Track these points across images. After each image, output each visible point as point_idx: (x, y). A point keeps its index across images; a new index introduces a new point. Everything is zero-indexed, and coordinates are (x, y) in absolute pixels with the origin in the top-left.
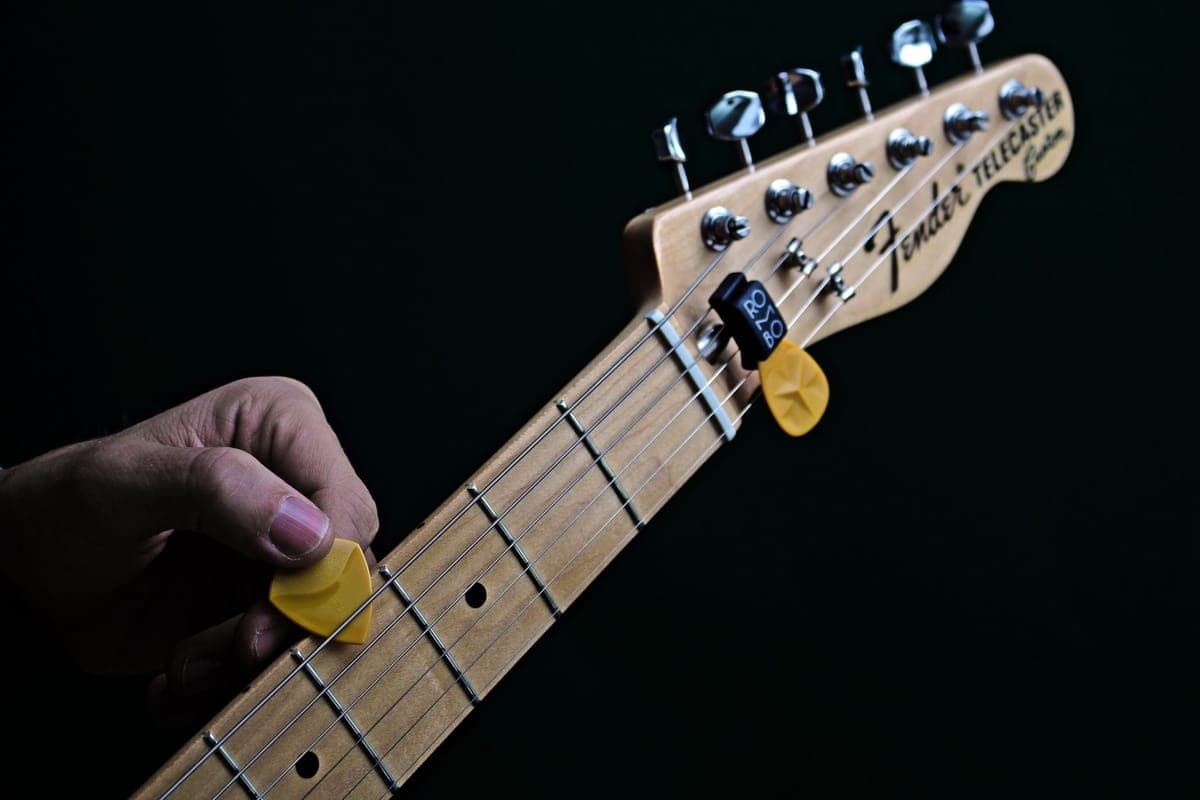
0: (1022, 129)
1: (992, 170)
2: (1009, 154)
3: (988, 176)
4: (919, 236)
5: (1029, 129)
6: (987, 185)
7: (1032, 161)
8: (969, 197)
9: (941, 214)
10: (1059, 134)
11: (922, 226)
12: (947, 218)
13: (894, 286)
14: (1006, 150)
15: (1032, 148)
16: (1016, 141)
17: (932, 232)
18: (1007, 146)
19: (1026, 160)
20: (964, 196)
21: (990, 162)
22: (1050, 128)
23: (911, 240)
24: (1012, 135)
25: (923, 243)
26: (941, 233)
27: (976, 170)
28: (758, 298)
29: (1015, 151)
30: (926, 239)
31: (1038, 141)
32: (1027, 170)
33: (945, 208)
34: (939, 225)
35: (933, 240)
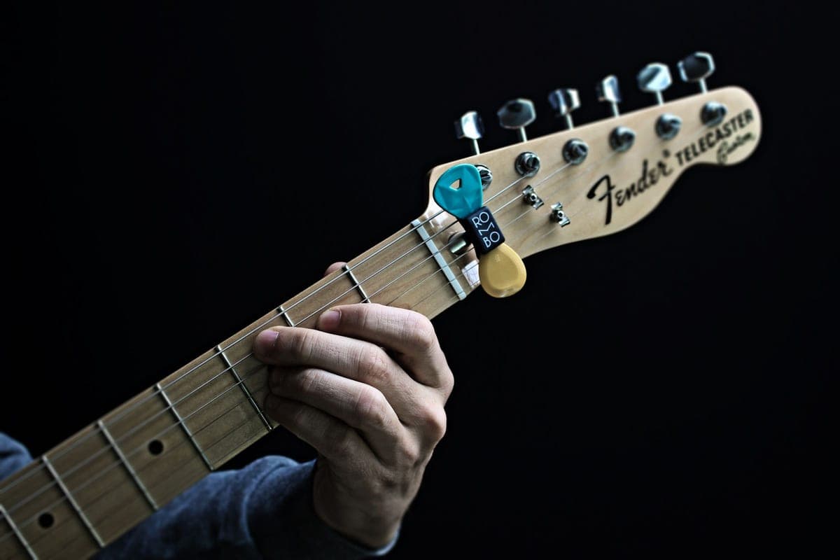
0: (718, 132)
1: (691, 155)
2: (706, 146)
3: (688, 159)
4: (630, 192)
5: (723, 132)
6: (686, 165)
7: (724, 152)
8: (671, 171)
9: (648, 180)
10: (748, 137)
11: (633, 187)
12: (653, 182)
13: (608, 220)
14: (705, 144)
15: (725, 144)
16: (713, 139)
17: (641, 190)
18: (705, 141)
19: (720, 151)
20: (667, 169)
21: (690, 150)
22: (741, 132)
23: (623, 194)
24: (710, 135)
25: (632, 198)
26: (647, 192)
27: (679, 155)
28: (484, 217)
29: (711, 145)
30: (635, 194)
31: (731, 140)
32: (719, 158)
33: (652, 176)
34: (646, 186)
35: (640, 196)
